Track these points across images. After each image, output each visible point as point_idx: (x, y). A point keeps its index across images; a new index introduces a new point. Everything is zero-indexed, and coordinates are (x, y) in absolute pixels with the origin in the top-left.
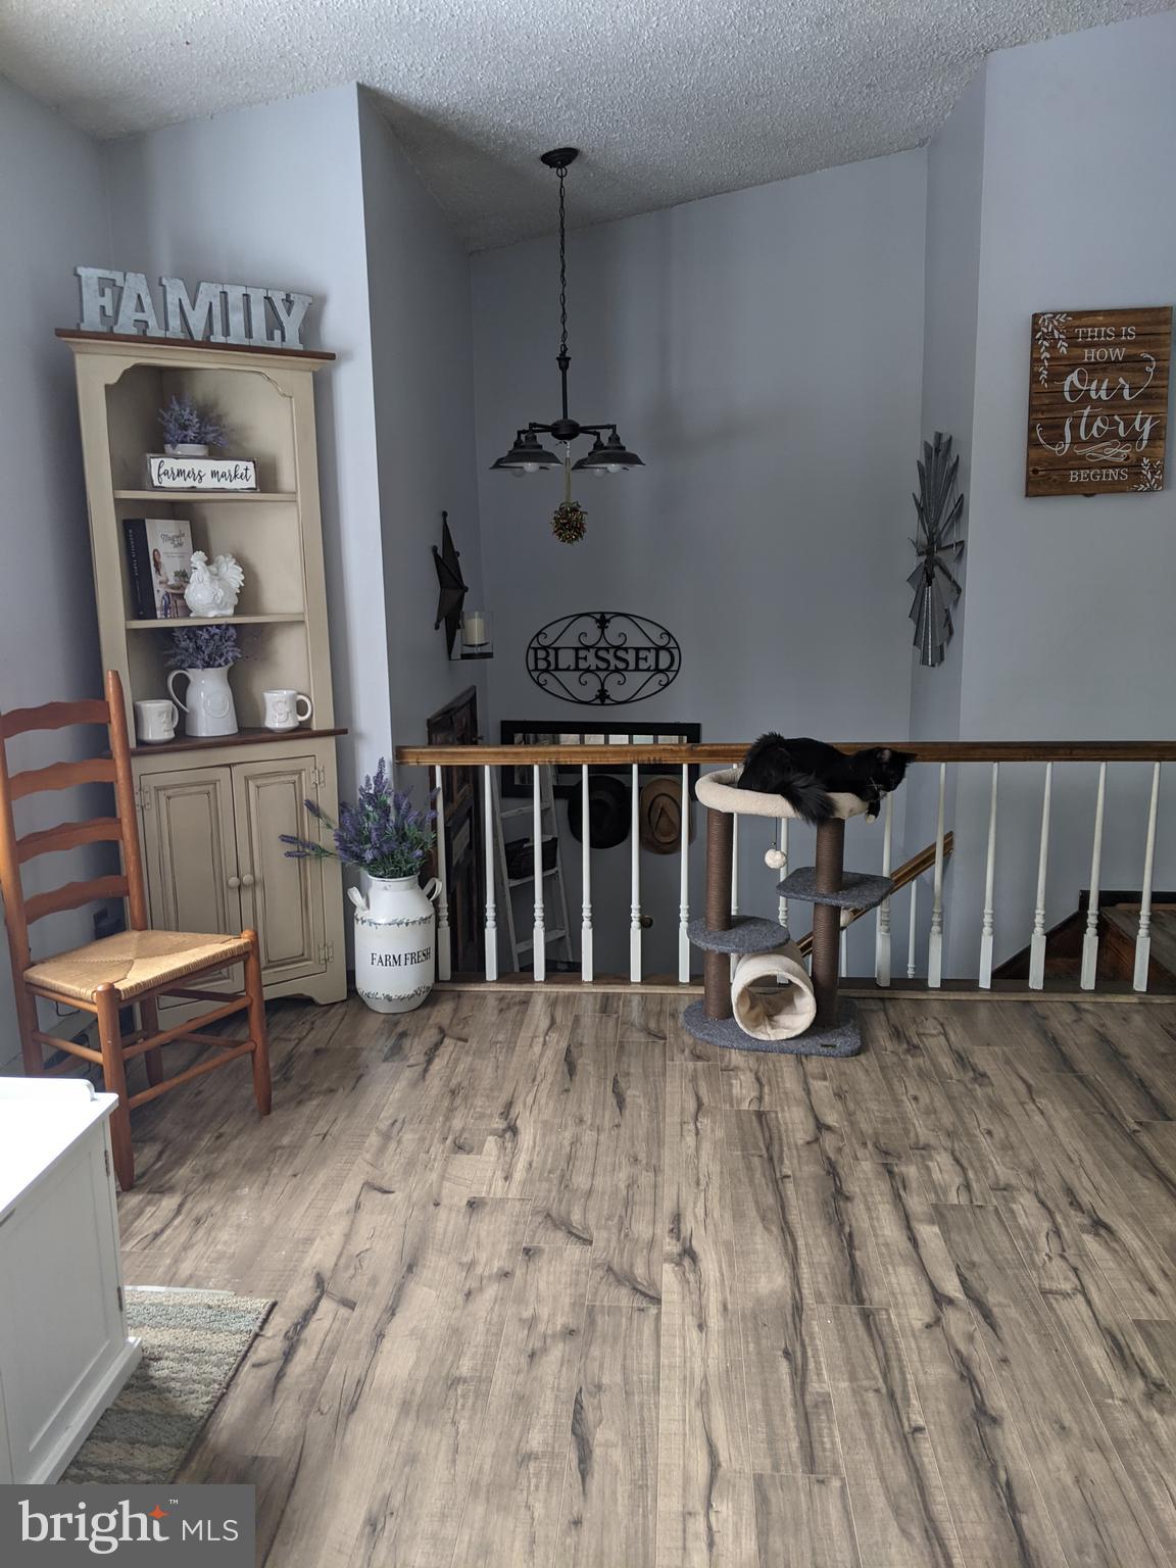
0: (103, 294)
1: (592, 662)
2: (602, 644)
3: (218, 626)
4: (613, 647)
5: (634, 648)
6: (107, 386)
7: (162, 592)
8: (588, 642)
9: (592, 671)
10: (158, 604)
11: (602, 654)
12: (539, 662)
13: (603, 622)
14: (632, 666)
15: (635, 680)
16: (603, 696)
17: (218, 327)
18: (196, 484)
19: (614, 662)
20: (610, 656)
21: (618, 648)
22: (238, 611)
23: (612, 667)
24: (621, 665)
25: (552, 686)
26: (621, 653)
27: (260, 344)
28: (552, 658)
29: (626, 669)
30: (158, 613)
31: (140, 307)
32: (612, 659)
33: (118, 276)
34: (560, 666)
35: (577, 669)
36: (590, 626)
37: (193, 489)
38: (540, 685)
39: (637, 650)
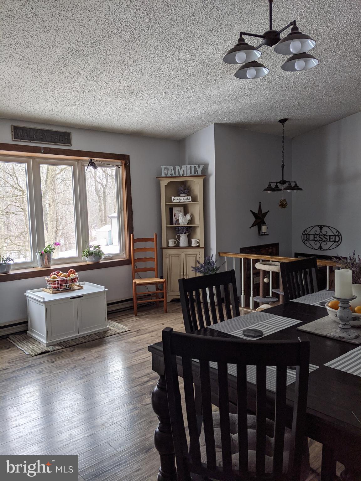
0: (165, 170)
1: (318, 238)
2: (321, 234)
3: (183, 227)
4: (323, 235)
5: (329, 235)
6: (165, 186)
7: (175, 220)
8: (317, 233)
9: (318, 241)
10: (174, 222)
11: (321, 236)
12: (305, 238)
13: (321, 228)
14: (328, 240)
15: (329, 244)
16: (320, 248)
17: (185, 173)
18: (180, 201)
19: (324, 239)
20: (323, 237)
21: (325, 235)
22: (188, 224)
23: (323, 240)
24: (326, 240)
25: (308, 244)
26: (325, 237)
27: (193, 175)
28: (308, 237)
29: (327, 241)
30: (174, 224)
31: (171, 171)
32: (323, 238)
33: (168, 167)
34: (310, 239)
35: (314, 240)
36: (317, 229)
37: (179, 202)
38: (305, 244)
39: (330, 236)
